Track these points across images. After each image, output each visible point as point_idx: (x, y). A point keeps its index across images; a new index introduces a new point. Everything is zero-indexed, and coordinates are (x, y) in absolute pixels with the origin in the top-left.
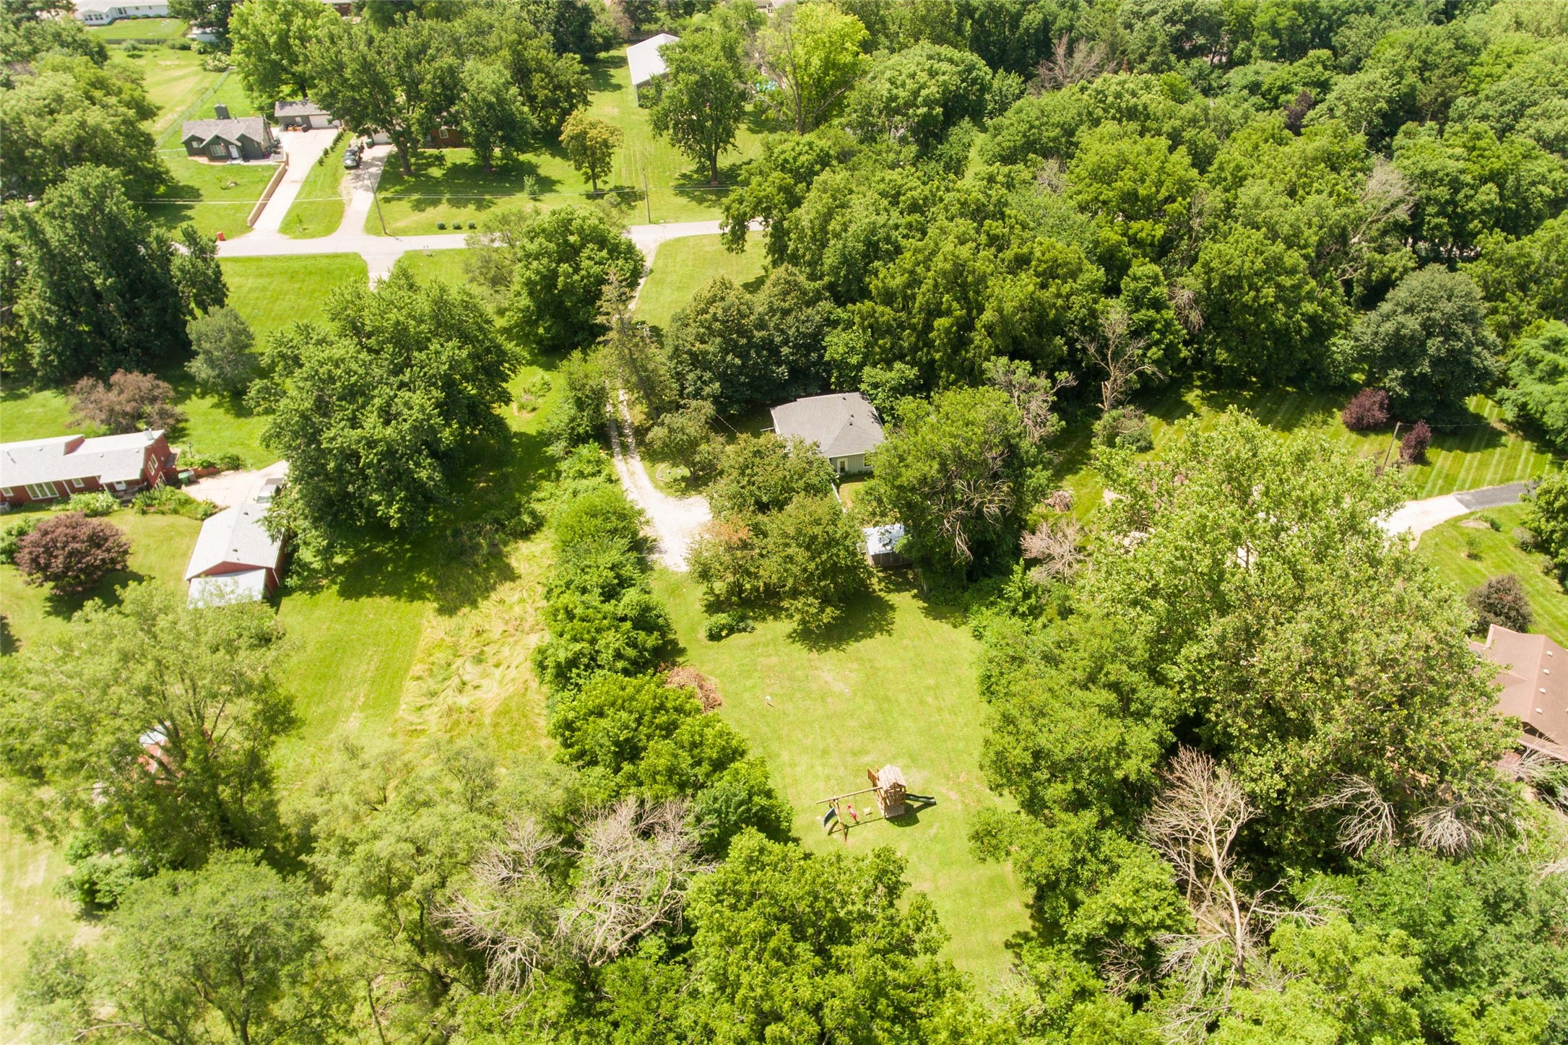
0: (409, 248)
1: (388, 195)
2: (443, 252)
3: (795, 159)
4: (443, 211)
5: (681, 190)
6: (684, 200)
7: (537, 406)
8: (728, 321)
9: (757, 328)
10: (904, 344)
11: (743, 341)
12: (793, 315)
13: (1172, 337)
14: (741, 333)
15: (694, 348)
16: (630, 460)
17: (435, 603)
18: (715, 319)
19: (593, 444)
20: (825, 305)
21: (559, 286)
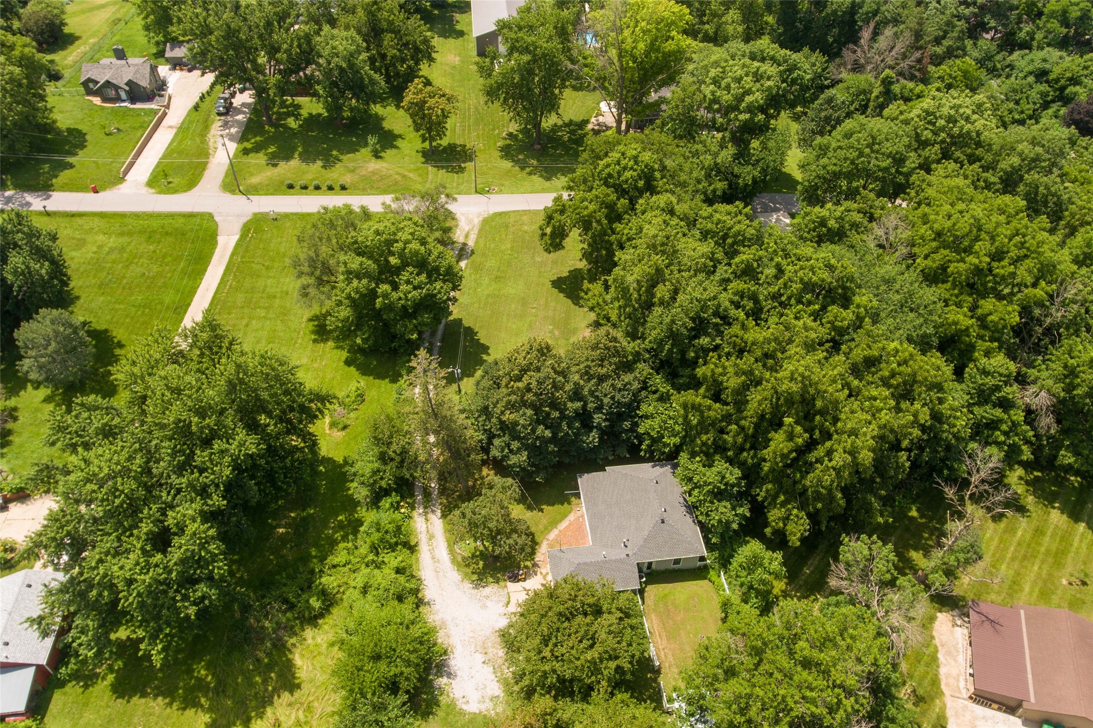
0: (257, 210)
1: (248, 145)
2: (287, 216)
3: (619, 174)
4: (292, 168)
5: (506, 152)
6: (507, 164)
7: (348, 423)
8: (541, 394)
9: (571, 400)
10: (729, 438)
11: (555, 414)
12: (610, 382)
13: (1016, 438)
14: (554, 405)
15: (504, 418)
16: (430, 516)
17: (208, 716)
18: (529, 389)
19: (395, 498)
20: (643, 369)
21: (378, 306)
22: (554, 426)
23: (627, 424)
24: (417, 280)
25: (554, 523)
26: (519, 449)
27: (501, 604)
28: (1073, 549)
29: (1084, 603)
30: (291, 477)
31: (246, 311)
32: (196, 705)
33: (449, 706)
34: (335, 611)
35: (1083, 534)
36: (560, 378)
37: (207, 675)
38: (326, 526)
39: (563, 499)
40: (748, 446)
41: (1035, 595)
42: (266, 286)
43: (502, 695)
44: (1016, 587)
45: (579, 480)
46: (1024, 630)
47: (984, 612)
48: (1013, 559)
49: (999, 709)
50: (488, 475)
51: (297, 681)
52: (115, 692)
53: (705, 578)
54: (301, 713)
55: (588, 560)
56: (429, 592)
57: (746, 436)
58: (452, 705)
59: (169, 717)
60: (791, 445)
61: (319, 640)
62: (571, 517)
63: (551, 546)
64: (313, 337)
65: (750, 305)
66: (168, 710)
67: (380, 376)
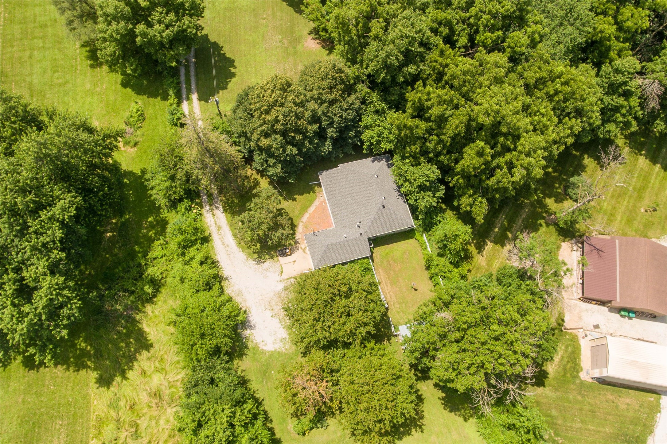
7: (137, 140)
8: (287, 124)
9: (310, 123)
10: (430, 145)
11: (299, 137)
12: (338, 104)
13: (630, 118)
14: (298, 130)
15: (261, 144)
16: (215, 211)
17: (95, 373)
18: (277, 121)
19: (186, 203)
20: (363, 89)
21: (138, 43)
22: (299, 145)
23: (352, 133)
24: (167, 20)
25: (305, 209)
26: (275, 164)
27: (277, 274)
28: (650, 185)
29: (653, 224)
30: (106, 204)
31: (26, 42)
32: (86, 367)
33: (254, 348)
34: (163, 290)
35: (657, 173)
36: (301, 109)
37: (86, 347)
38: (140, 227)
39: (309, 189)
40: (445, 152)
41: (624, 222)
42: (35, 16)
43: (288, 337)
44: (612, 218)
45: (320, 176)
46: (617, 253)
47: (593, 244)
48: (612, 197)
49: (596, 304)
50: (252, 174)
51: (150, 342)
52: (26, 367)
53: (412, 238)
54: (157, 363)
55: (334, 242)
56: (226, 270)
57: (445, 145)
58: (256, 348)
59: (69, 377)
60: (481, 160)
61: (157, 313)
62: (317, 202)
63: (305, 226)
64: (89, 62)
65: (445, 31)
66: (67, 373)
67: (153, 95)
